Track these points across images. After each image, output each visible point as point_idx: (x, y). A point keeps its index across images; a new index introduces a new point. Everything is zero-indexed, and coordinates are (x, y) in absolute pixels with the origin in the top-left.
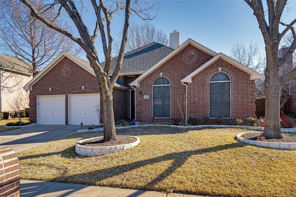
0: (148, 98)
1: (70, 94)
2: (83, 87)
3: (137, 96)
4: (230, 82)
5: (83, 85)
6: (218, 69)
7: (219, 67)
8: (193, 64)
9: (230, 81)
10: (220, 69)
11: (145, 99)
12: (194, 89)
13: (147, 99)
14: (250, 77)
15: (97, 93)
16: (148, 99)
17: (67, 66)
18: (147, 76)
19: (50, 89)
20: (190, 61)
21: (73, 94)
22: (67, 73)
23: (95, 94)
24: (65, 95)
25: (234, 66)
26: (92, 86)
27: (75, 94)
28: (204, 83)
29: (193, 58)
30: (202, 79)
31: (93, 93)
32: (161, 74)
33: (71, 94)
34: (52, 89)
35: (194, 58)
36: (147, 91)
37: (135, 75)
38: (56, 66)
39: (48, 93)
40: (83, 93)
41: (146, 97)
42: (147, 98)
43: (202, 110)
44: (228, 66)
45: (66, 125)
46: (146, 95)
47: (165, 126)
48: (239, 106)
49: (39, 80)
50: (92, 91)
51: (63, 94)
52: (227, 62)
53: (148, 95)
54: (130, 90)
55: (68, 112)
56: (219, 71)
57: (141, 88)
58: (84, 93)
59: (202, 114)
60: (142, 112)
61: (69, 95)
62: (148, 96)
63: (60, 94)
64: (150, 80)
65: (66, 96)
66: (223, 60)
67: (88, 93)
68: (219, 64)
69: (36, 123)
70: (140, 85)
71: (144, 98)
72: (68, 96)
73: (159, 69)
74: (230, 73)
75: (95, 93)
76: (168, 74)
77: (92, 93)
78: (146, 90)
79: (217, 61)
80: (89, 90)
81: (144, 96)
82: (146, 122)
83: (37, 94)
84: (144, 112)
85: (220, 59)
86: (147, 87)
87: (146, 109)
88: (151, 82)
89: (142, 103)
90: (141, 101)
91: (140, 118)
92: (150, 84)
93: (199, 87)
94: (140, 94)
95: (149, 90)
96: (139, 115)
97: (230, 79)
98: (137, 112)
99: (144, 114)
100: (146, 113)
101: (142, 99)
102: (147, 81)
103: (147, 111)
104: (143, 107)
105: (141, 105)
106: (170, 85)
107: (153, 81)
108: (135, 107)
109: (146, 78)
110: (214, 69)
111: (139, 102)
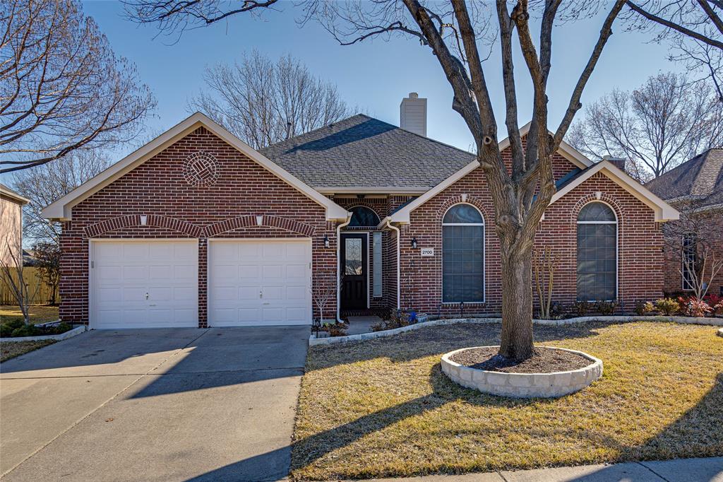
0: (432, 255)
1: (216, 237)
2: (259, 220)
3: (404, 249)
4: (616, 224)
5: (258, 214)
6: (595, 195)
7: (598, 190)
9: (617, 222)
10: (599, 194)
11: (424, 257)
12: (546, 235)
13: (429, 257)
14: (654, 215)
15: (305, 236)
16: (432, 257)
17: (204, 155)
18: (430, 200)
19: (144, 220)
21: (226, 237)
22: (206, 175)
23: (295, 241)
24: (197, 239)
25: (624, 190)
26: (288, 217)
27: (233, 237)
28: (567, 224)
30: (562, 215)
31: (291, 236)
32: (464, 196)
33: (219, 237)
34: (149, 221)
36: (428, 237)
37: (358, 195)
38: (165, 150)
39: (135, 232)
40: (260, 237)
41: (427, 252)
42: (430, 255)
43: (563, 284)
44: (615, 190)
45: (200, 327)
46: (426, 246)
48: (634, 275)
49: (102, 190)
50: (287, 230)
51: (190, 237)
52: (612, 182)
53: (432, 246)
55: (208, 291)
56: (596, 199)
57: (415, 229)
58: (264, 237)
59: (564, 293)
60: (416, 290)
61: (209, 240)
62: (432, 249)
63: (179, 237)
64: (437, 209)
65: (200, 242)
66: (604, 176)
67: (274, 237)
68: (596, 185)
69: (87, 324)
70: (411, 220)
71: (422, 255)
72: (208, 243)
74: (619, 204)
75: (298, 236)
76: (480, 198)
77: (288, 237)
78: (427, 234)
79: (593, 176)
80: (276, 228)
81: (422, 250)
83: (94, 233)
84: (422, 289)
85: (598, 172)
86: (430, 226)
87: (426, 283)
88: (439, 215)
89: (417, 266)
90: (413, 260)
91: (411, 303)
92: (437, 220)
93: (557, 232)
94: (415, 244)
95: (434, 234)
96: (410, 297)
97: (617, 218)
98: (403, 289)
99: (422, 294)
100: (427, 291)
101: (416, 257)
102: (429, 212)
103: (428, 286)
104: (418, 277)
105: (415, 270)
106: (483, 224)
107: (444, 212)
108: (397, 277)
109: (425, 203)
110: (588, 195)
111: (409, 263)
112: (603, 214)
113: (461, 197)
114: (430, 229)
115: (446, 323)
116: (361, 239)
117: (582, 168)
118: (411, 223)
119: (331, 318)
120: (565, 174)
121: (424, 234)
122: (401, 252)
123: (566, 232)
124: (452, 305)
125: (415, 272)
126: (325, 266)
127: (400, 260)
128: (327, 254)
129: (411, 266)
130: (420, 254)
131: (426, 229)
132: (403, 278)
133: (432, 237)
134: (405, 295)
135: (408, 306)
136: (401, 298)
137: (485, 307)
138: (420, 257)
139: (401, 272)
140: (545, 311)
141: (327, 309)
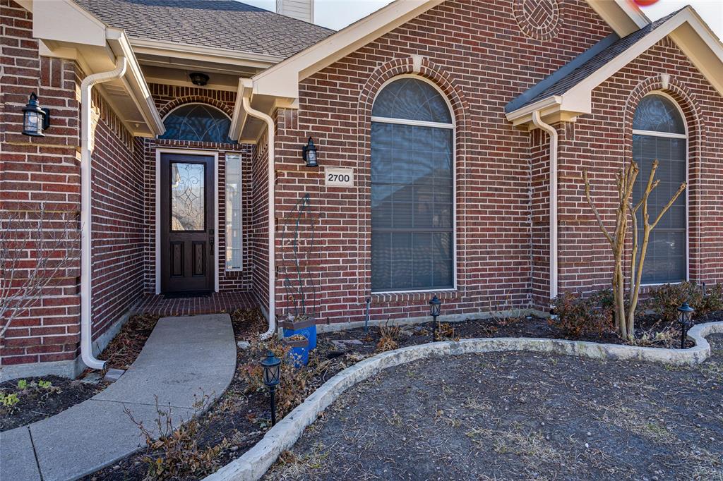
0: (350, 184)
3: (286, 167)
4: (684, 140)
6: (660, 80)
7: (664, 71)
8: (549, 44)
9: (686, 137)
10: (665, 79)
11: (330, 189)
12: (584, 151)
13: (343, 189)
16: (351, 190)
18: (343, 60)
20: (539, 28)
28: (618, 130)
29: (549, 19)
32: (418, 60)
35: (552, 17)
36: (342, 144)
41: (339, 177)
42: (344, 184)
44: (689, 75)
46: (336, 164)
47: (520, 348)
53: (349, 164)
54: (158, 152)
57: (310, 121)
60: (313, 265)
62: (349, 172)
64: (360, 81)
68: (661, 59)
70: (302, 100)
71: (328, 184)
73: (405, 32)
76: (449, 69)
78: (339, 137)
79: (657, 44)
81: (328, 171)
82: (334, 321)
84: (326, 262)
85: (665, 38)
86: (345, 118)
87: (338, 248)
88: (363, 95)
89: (315, 209)
90: (307, 195)
91: (302, 297)
92: (362, 105)
93: (601, 146)
94: (311, 155)
95: (355, 138)
96: (301, 283)
97: (686, 128)
98: (283, 263)
99: (327, 275)
100: (339, 268)
101: (314, 188)
102: (341, 85)
103: (341, 255)
104: (317, 235)
105: (311, 220)
106: (453, 126)
107: (375, 91)
108: (267, 236)
109: (334, 65)
110: (649, 78)
111: (299, 202)
112: (667, 118)
113: (411, 61)
114: (346, 124)
115: (403, 360)
116: (201, 166)
117: (622, 34)
118: (302, 107)
119: (58, 358)
120: (595, 42)
121: (330, 136)
122: (277, 175)
123: (616, 148)
124: (394, 296)
125: (310, 222)
126: (35, 196)
127: (276, 194)
128: (44, 159)
129: (302, 208)
130: (323, 182)
131: (336, 123)
132: (283, 235)
133: (350, 144)
134: (287, 276)
135: (296, 304)
136: (276, 284)
137: (458, 300)
138: (323, 189)
139: (277, 221)
140: (627, 318)
141: (44, 331)
